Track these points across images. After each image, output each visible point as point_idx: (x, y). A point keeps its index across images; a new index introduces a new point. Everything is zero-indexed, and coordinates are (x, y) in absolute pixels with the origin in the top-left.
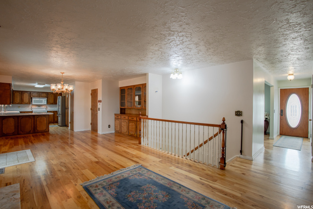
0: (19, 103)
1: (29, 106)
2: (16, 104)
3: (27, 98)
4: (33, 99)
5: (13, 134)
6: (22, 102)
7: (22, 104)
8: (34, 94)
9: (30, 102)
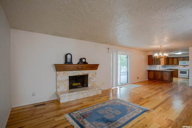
0: (171, 65)
1: (178, 66)
2: (170, 65)
3: (176, 61)
4: (180, 62)
5: (153, 79)
6: (173, 64)
7: (173, 65)
8: (180, 59)
9: (178, 64)
